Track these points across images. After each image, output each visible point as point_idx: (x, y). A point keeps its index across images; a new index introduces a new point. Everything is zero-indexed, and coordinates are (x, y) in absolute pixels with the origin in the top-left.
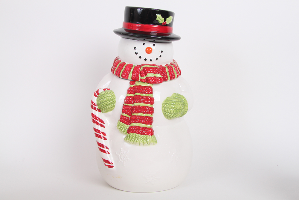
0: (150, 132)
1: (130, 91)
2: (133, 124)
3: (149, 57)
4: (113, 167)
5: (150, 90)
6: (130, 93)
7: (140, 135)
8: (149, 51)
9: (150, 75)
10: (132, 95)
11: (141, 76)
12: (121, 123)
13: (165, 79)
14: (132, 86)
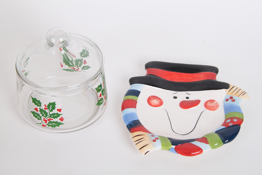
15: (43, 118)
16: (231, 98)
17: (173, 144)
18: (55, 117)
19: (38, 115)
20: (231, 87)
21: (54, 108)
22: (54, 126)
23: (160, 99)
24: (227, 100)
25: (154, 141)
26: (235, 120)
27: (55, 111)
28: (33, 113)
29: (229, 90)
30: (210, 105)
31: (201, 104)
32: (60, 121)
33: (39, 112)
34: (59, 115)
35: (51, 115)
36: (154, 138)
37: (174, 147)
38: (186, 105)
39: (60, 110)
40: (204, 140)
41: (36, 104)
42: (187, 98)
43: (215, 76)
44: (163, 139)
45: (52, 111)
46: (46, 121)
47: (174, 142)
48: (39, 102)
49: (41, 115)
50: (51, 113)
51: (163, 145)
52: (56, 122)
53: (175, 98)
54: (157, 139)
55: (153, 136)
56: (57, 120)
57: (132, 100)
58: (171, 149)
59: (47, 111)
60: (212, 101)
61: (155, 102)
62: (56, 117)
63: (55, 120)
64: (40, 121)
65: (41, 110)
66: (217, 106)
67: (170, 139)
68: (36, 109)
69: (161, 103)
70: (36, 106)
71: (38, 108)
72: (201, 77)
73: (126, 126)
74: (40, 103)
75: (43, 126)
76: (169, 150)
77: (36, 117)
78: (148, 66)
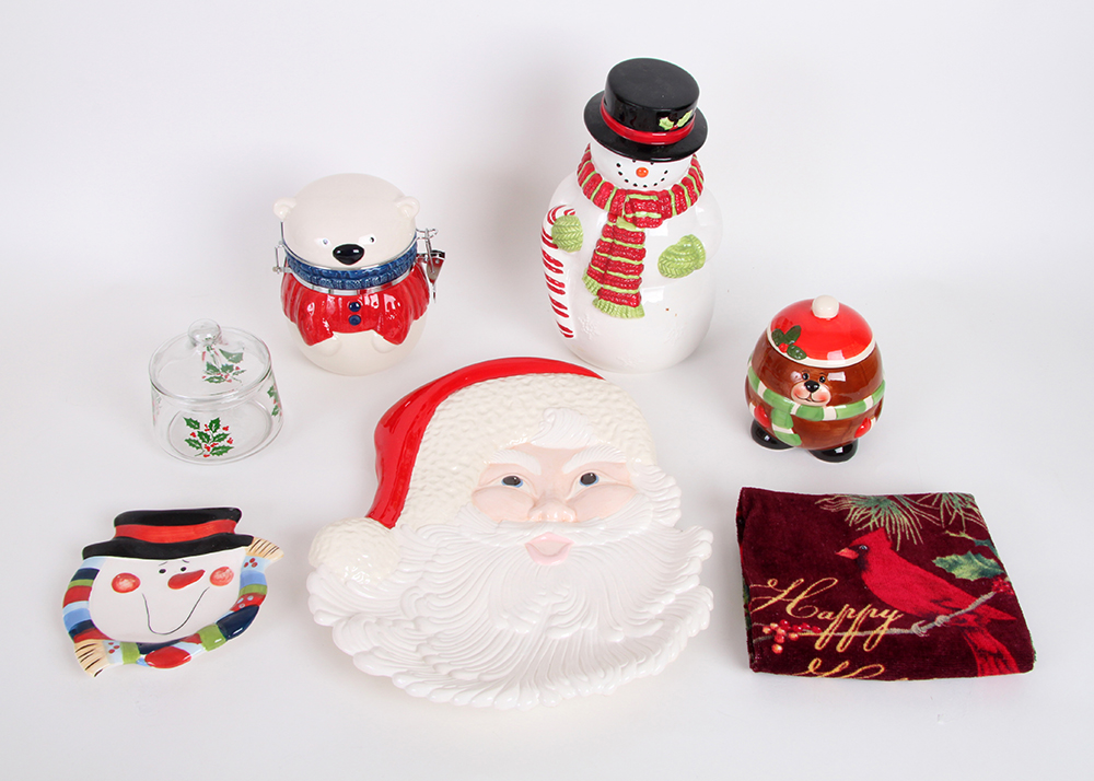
0: (635, 301)
1: (607, 231)
2: (608, 287)
3: (641, 182)
4: (572, 336)
5: (640, 238)
6: (606, 237)
7: (617, 306)
8: (642, 173)
9: (642, 214)
10: (609, 240)
11: (627, 213)
12: (589, 278)
13: (667, 215)
14: (611, 224)
15: (203, 444)
16: (252, 560)
17: (142, 652)
18: (220, 441)
19: (197, 442)
20: (255, 541)
21: (218, 427)
22: (221, 453)
23: (134, 577)
24: (246, 564)
25: (112, 651)
26: (250, 598)
27: (220, 431)
28: (188, 441)
29: (250, 546)
30: (220, 577)
31: (206, 578)
32: (228, 444)
33: (198, 438)
34: (226, 436)
35: (215, 438)
36: (111, 647)
37: (144, 656)
38: (178, 582)
39: (226, 429)
40: (196, 639)
41: (192, 426)
42: (183, 569)
43: (234, 526)
44: (126, 646)
45: (215, 431)
46: (208, 449)
47: (145, 649)
48: (196, 422)
49: (200, 441)
50: (215, 435)
51: (125, 656)
52: (224, 447)
53: (162, 571)
54: (117, 647)
55: (111, 644)
56: (224, 443)
57: (82, 587)
58: (141, 660)
59: (209, 433)
60: (223, 569)
61: (126, 584)
62: (223, 439)
63: (221, 444)
64: (200, 450)
65: (201, 434)
66: (231, 576)
67: (139, 644)
68: (193, 434)
69: (136, 585)
70: (193, 430)
71: (196, 431)
72: (209, 529)
73: (67, 632)
74: (198, 424)
75: (205, 456)
76: (137, 663)
77: (194, 446)
78: (119, 521)
